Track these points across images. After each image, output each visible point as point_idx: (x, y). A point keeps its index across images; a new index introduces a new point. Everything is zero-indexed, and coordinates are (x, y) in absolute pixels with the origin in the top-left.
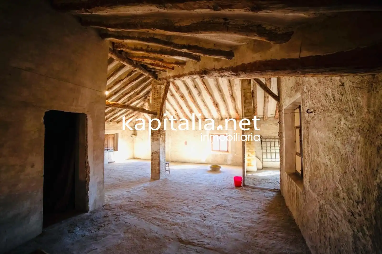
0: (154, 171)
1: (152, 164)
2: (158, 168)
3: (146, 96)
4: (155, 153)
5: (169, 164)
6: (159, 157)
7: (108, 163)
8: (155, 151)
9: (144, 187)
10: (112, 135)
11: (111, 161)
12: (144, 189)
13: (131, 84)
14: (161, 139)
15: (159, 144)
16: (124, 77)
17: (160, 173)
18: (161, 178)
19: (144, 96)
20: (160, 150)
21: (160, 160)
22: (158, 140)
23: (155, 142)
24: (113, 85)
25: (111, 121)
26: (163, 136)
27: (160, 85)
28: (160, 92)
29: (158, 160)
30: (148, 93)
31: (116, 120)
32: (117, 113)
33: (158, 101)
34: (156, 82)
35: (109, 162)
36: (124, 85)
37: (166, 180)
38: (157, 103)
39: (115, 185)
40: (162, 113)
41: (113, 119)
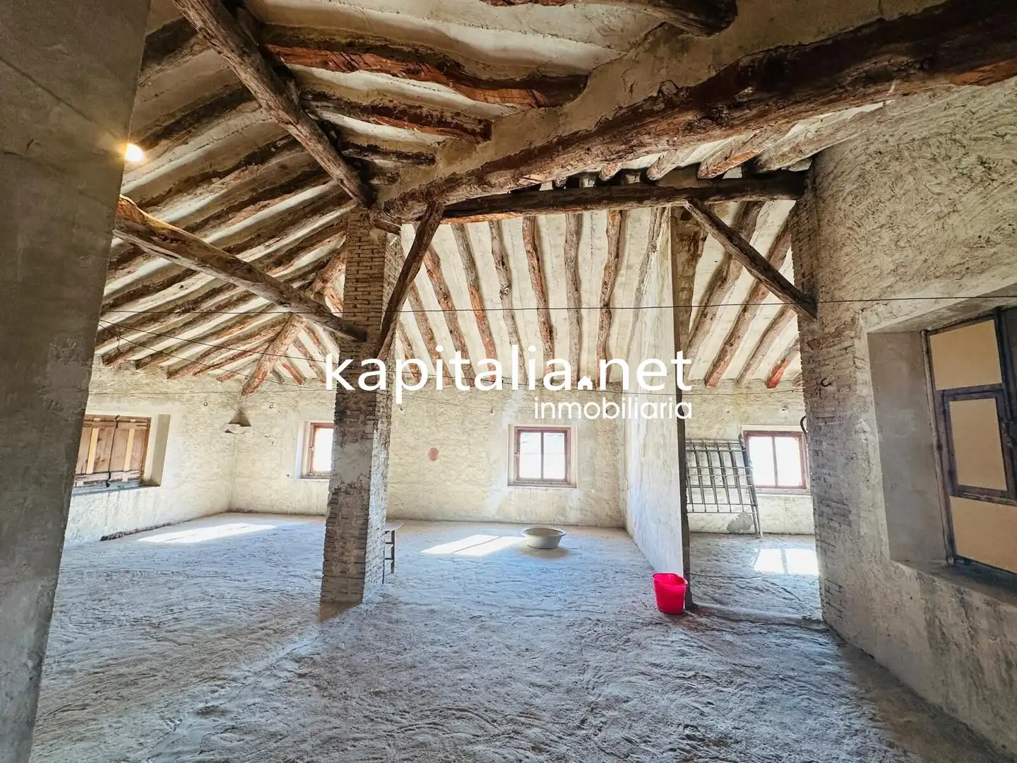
0: (336, 569)
1: (330, 537)
2: (355, 552)
3: (312, 276)
4: (347, 493)
5: (393, 532)
6: (366, 508)
7: (104, 539)
8: (348, 481)
9: (298, 660)
10: (139, 421)
11: (120, 530)
12: (301, 676)
13: (257, 206)
14: (376, 435)
15: (368, 454)
16: (230, 164)
17: (364, 573)
18: (367, 595)
19: (300, 277)
20: (370, 478)
21: (367, 520)
22: (366, 437)
23: (351, 448)
24: (170, 191)
25: (139, 364)
26: (382, 422)
27: (384, 232)
28: (384, 257)
29: (360, 522)
30: (320, 266)
31: (166, 364)
32: (171, 333)
33: (372, 289)
34: (368, 217)
35: (106, 534)
36: (224, 207)
37: (389, 603)
38: (369, 297)
39: (123, 670)
40: (390, 333)
41: (152, 355)
